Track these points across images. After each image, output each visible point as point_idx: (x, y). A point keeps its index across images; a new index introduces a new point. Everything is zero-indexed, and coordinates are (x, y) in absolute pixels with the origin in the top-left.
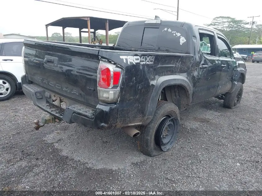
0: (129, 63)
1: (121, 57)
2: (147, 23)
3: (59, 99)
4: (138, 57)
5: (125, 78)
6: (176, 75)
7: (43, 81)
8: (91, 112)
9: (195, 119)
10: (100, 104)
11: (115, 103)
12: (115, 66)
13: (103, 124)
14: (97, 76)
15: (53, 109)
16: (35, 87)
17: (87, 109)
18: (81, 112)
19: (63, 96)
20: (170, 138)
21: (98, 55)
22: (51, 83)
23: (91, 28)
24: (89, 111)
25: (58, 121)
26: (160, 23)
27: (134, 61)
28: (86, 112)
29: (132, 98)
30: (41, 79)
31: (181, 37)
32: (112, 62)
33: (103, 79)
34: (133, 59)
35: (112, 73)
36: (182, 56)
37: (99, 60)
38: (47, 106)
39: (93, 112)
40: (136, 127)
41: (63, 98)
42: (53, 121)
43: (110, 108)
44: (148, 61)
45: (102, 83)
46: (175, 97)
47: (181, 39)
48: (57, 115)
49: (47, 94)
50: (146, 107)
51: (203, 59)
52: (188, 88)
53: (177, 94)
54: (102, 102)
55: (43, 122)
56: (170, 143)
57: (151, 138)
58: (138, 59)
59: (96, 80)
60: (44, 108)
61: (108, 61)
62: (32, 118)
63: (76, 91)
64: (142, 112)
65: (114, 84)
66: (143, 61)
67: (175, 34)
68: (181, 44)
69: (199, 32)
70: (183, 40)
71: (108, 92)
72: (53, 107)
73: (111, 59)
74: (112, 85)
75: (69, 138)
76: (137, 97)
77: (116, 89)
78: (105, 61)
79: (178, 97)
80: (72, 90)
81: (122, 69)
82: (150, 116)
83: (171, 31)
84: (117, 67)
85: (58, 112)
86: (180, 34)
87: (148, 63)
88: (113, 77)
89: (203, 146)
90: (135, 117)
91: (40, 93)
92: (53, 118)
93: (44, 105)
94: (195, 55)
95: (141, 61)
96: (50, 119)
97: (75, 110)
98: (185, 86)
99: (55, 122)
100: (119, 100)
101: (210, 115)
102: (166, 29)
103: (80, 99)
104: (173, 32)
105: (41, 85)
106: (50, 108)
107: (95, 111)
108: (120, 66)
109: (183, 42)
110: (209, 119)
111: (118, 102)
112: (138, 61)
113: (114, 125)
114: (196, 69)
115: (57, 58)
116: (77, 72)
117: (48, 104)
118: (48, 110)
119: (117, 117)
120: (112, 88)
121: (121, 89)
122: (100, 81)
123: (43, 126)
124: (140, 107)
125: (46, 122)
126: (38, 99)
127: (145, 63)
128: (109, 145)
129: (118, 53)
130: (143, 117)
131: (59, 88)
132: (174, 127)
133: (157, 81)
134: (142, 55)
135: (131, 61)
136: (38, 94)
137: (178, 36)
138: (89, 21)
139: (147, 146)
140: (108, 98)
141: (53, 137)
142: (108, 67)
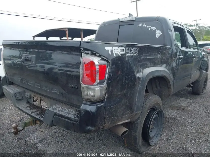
0: (114, 55)
1: (106, 48)
2: (121, 21)
3: (39, 99)
4: (124, 48)
5: (112, 72)
6: (158, 66)
7: (22, 81)
8: (74, 113)
9: (171, 107)
10: (84, 104)
11: (102, 101)
12: (100, 59)
13: (89, 127)
14: (79, 72)
15: (34, 110)
16: (15, 87)
17: (70, 110)
18: (63, 113)
19: (43, 96)
20: (156, 131)
21: (80, 47)
22: (30, 83)
23: (69, 37)
24: (72, 112)
25: (39, 123)
26: (135, 20)
27: (119, 52)
28: (69, 114)
29: (119, 93)
30: (21, 79)
31: (157, 30)
32: (97, 55)
33: (87, 75)
34: (118, 50)
35: (97, 67)
36: (162, 48)
37: (82, 53)
38: (28, 107)
39: (77, 112)
40: (125, 125)
41: (43, 98)
42: (33, 123)
43: (97, 107)
44: (133, 53)
45: (86, 79)
46: (156, 89)
47: (156, 33)
48: (38, 117)
49: (27, 94)
50: (134, 102)
51: (179, 50)
52: (169, 79)
53: (158, 85)
54: (87, 101)
55: (23, 125)
56: (156, 136)
57: (139, 134)
58: (124, 50)
59: (79, 76)
60: (24, 109)
61: (92, 53)
62: (18, 116)
63: (56, 90)
64: (130, 108)
65: (100, 79)
66: (128, 53)
67: (151, 28)
68: (157, 37)
69: (173, 25)
70: (158, 33)
71: (93, 89)
72: (34, 108)
73: (95, 50)
74: (97, 81)
75: (53, 136)
76: (125, 92)
77: (103, 85)
78: (88, 54)
79: (159, 88)
80: (52, 89)
81: (107, 61)
82: (138, 111)
83: (146, 26)
84: (102, 59)
85: (38, 113)
86: (155, 28)
87: (133, 54)
88: (98, 71)
89: (189, 137)
90: (123, 115)
91: (19, 93)
92: (33, 121)
93: (24, 106)
94: (171, 46)
95: (126, 53)
96: (30, 122)
97: (56, 111)
98: (166, 77)
99: (36, 123)
100: (106, 97)
101: (183, 102)
102: (140, 25)
103: (61, 98)
104: (148, 27)
105: (21, 85)
106: (31, 109)
107: (79, 112)
108: (105, 59)
109: (160, 35)
110: (183, 106)
111: (106, 99)
112: (124, 53)
113: (102, 127)
114: (174, 60)
115: (34, 55)
116: (59, 70)
117: (28, 105)
118: (28, 112)
119: (105, 118)
120: (98, 84)
121: (108, 84)
122: (83, 77)
123: (23, 130)
124: (127, 103)
125: (26, 125)
126: (18, 100)
127: (129, 54)
128: (93, 142)
129: (103, 44)
130: (132, 113)
131: (38, 87)
132: (159, 119)
133: (142, 73)
134: (127, 46)
135: (116, 52)
136: (18, 95)
137: (153, 30)
138: (67, 31)
139: (136, 143)
140: (94, 96)
141: (37, 136)
142: (92, 60)
